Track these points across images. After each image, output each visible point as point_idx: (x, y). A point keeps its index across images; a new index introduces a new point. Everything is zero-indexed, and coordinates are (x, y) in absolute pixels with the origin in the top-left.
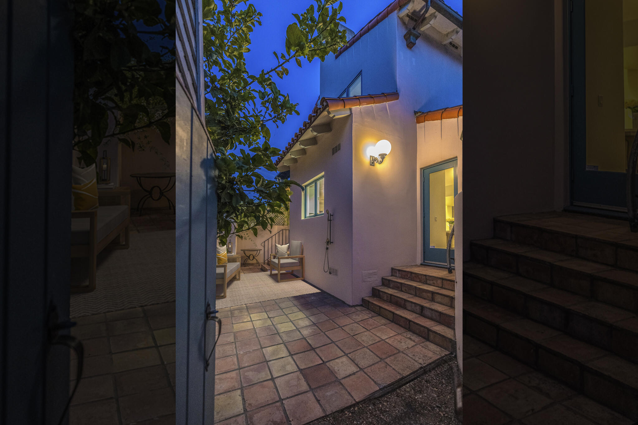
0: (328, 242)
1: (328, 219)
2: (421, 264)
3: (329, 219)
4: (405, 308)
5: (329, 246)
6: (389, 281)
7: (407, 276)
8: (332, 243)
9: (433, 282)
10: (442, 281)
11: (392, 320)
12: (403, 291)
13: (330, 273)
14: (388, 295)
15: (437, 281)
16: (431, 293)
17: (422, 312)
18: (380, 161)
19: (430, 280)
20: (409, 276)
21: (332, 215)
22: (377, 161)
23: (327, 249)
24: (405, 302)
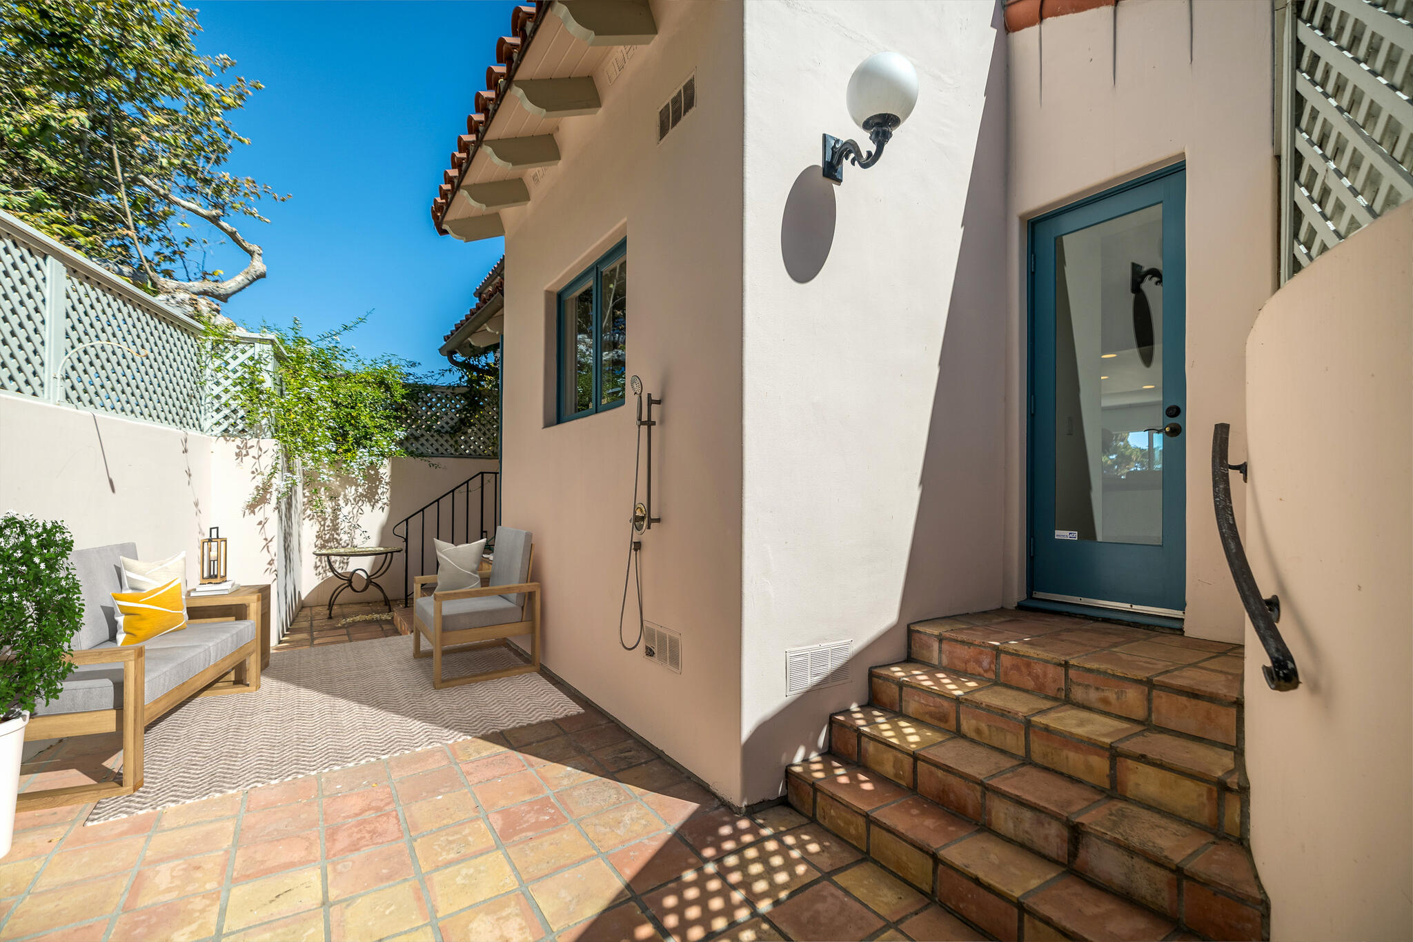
0: (637, 519)
1: (640, 419)
2: (1020, 607)
3: (645, 418)
4: (982, 826)
5: (647, 536)
6: (901, 689)
7: (979, 663)
8: (658, 520)
9: (1102, 694)
10: (1149, 693)
11: (927, 888)
12: (964, 737)
13: (650, 652)
14: (900, 755)
15: (1120, 694)
16: (1107, 754)
17: (1073, 854)
18: (869, 153)
19: (1087, 686)
20: (985, 664)
21: (659, 402)
22: (852, 156)
23: (637, 546)
24: (983, 795)
